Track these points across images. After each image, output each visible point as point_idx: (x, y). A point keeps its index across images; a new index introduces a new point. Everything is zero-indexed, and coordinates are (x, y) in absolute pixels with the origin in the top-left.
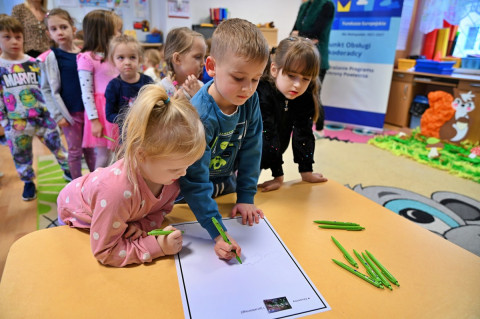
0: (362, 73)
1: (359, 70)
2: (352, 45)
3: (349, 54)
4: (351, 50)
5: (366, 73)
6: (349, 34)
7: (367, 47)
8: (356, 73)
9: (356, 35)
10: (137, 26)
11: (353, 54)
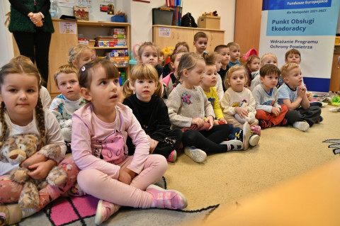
0: (306, 45)
1: (304, 42)
2: (297, 21)
3: (294, 29)
4: (296, 25)
5: (310, 45)
6: (294, 12)
7: (311, 22)
8: (302, 45)
9: (300, 12)
10: (103, 9)
11: (298, 28)
